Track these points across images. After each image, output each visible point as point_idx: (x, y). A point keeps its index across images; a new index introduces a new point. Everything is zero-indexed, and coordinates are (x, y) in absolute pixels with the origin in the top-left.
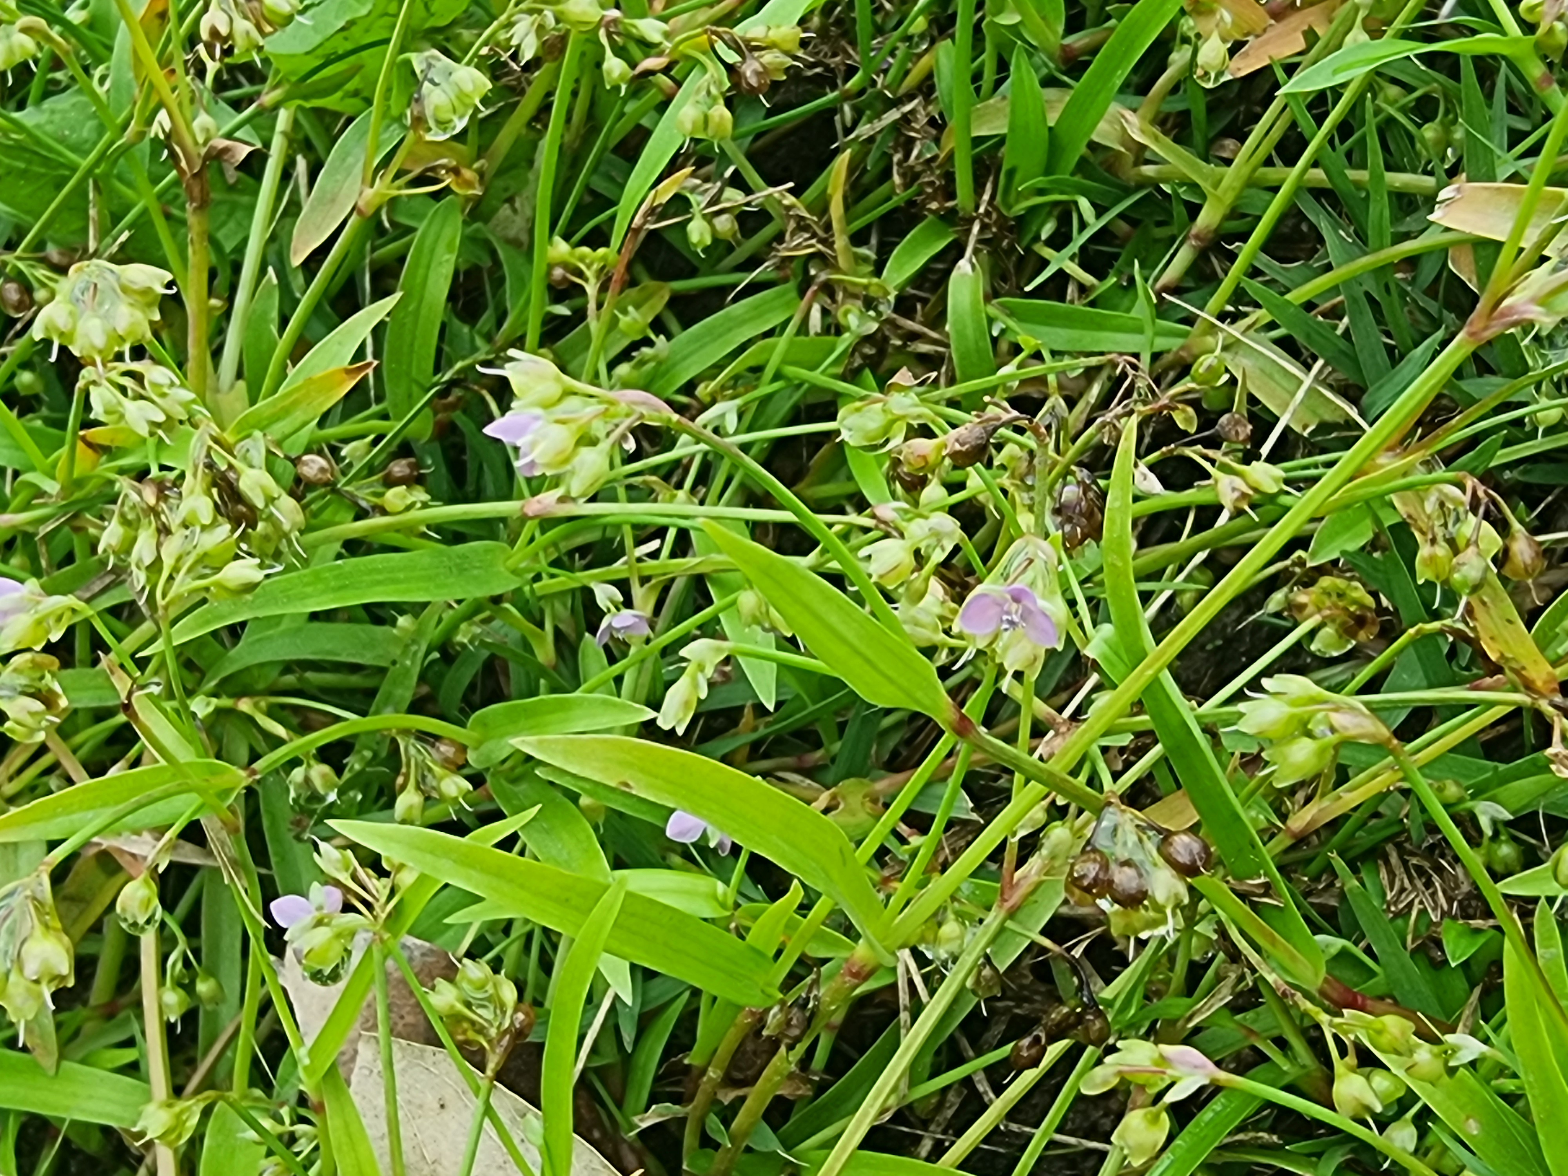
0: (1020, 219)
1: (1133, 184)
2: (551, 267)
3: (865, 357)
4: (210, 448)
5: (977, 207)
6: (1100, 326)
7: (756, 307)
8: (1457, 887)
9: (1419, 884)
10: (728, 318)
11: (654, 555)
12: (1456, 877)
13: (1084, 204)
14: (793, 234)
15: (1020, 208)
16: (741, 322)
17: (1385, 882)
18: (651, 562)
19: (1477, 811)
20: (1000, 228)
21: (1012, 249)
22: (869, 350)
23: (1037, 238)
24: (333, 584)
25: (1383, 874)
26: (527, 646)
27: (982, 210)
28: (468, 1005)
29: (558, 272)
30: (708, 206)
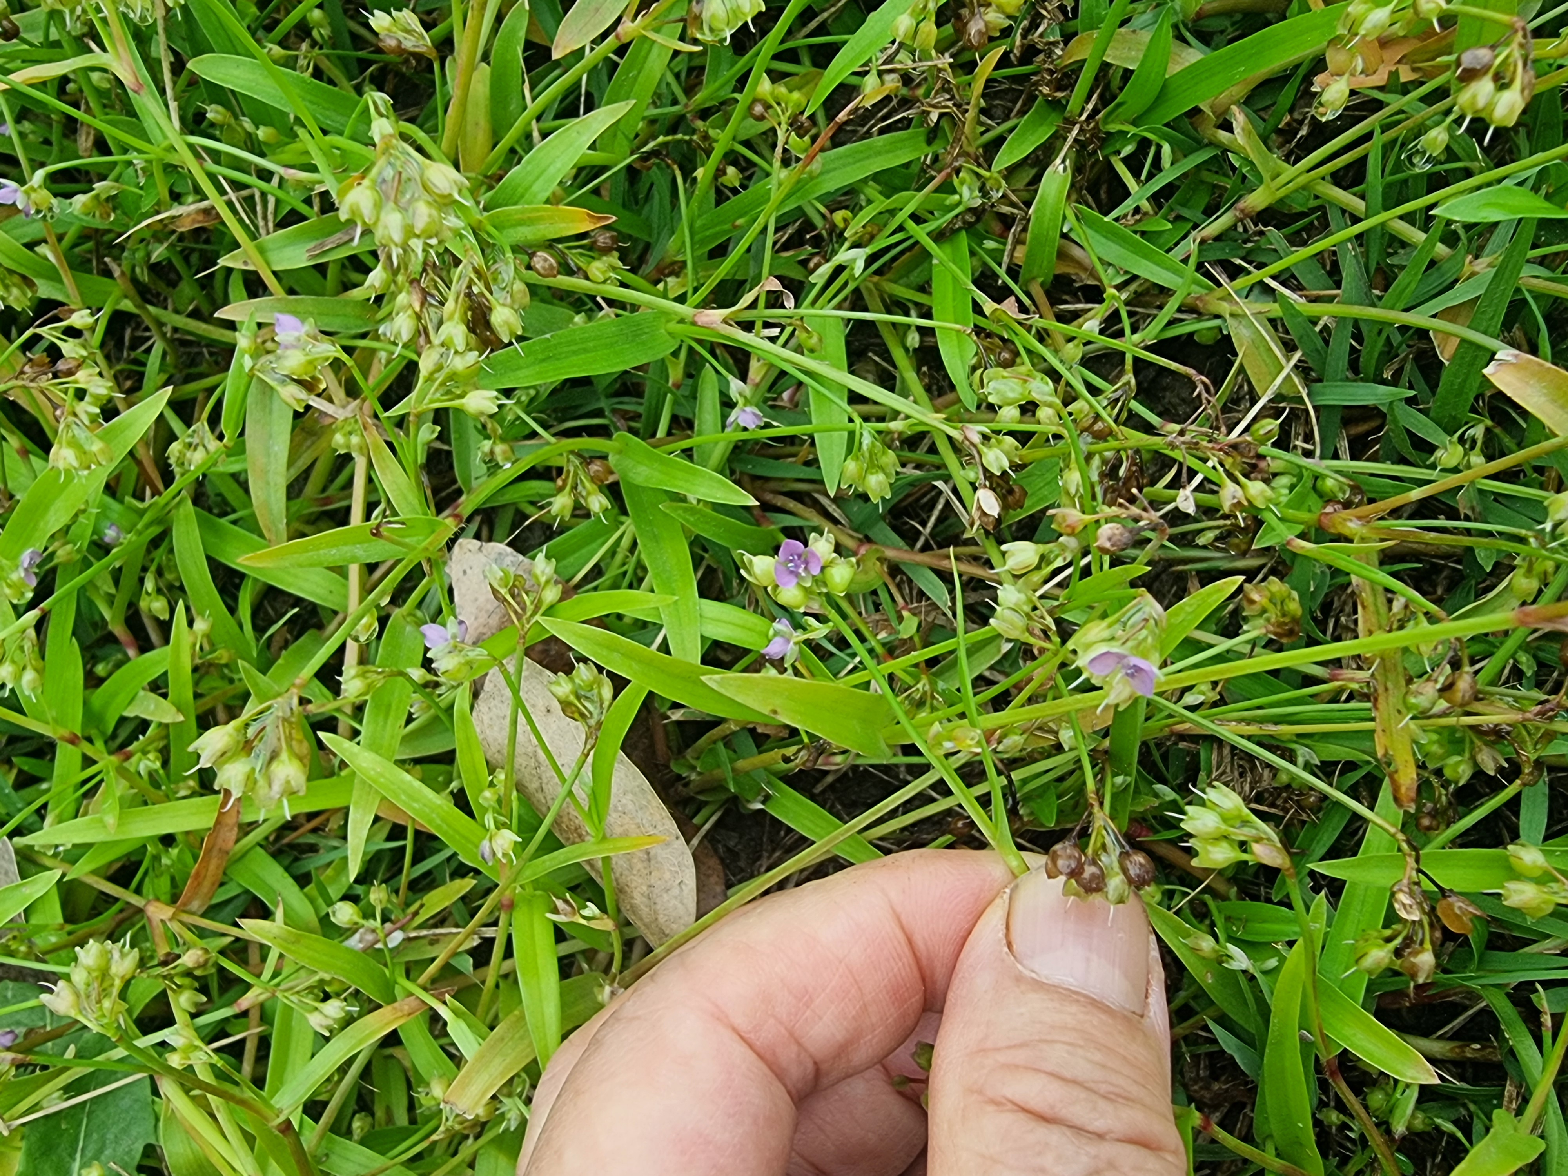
0: (1109, 134)
1: (1206, 141)
2: (755, 101)
3: (965, 222)
4: (471, 280)
5: (1081, 115)
6: (1147, 255)
8: (1260, 781)
9: (1236, 774)
10: (870, 147)
12: (1262, 775)
13: (1166, 149)
14: (937, 93)
15: (1113, 127)
17: (1214, 763)
19: (1299, 753)
20: (1092, 136)
21: (1095, 152)
22: (971, 219)
23: (1118, 153)
24: (540, 356)
25: (1214, 756)
27: (1083, 118)
28: (578, 697)
29: (758, 109)
30: (884, 63)
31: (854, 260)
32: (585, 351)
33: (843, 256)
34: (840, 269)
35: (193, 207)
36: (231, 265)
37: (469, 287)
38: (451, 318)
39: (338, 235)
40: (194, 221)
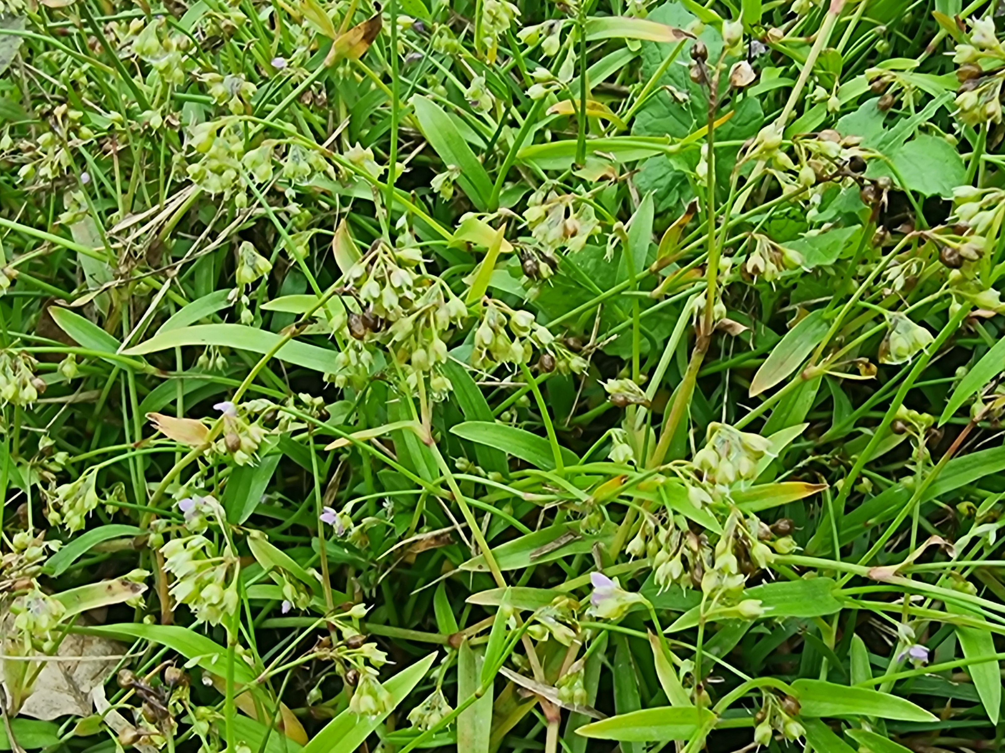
2: (897, 419)
4: (737, 527)
7: (994, 455)
10: (976, 459)
11: (921, 603)
16: (984, 463)
18: (918, 608)
26: (818, 633)
29: (900, 425)
30: (986, 394)
31: (987, 533)
32: (784, 600)
33: (975, 531)
34: (975, 540)
35: (430, 534)
36: (468, 569)
37: (736, 531)
38: (724, 551)
39: (552, 543)
40: (428, 545)
